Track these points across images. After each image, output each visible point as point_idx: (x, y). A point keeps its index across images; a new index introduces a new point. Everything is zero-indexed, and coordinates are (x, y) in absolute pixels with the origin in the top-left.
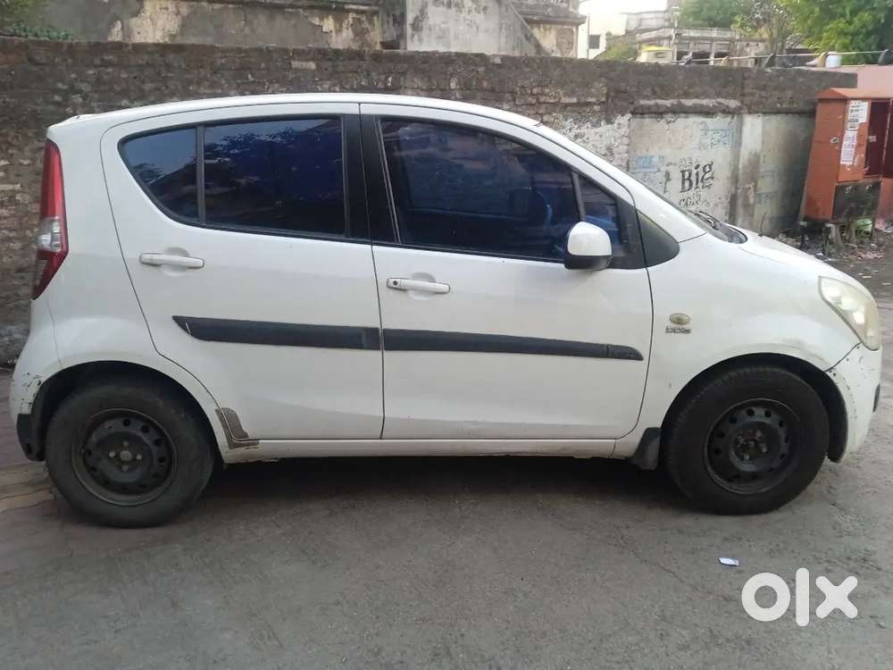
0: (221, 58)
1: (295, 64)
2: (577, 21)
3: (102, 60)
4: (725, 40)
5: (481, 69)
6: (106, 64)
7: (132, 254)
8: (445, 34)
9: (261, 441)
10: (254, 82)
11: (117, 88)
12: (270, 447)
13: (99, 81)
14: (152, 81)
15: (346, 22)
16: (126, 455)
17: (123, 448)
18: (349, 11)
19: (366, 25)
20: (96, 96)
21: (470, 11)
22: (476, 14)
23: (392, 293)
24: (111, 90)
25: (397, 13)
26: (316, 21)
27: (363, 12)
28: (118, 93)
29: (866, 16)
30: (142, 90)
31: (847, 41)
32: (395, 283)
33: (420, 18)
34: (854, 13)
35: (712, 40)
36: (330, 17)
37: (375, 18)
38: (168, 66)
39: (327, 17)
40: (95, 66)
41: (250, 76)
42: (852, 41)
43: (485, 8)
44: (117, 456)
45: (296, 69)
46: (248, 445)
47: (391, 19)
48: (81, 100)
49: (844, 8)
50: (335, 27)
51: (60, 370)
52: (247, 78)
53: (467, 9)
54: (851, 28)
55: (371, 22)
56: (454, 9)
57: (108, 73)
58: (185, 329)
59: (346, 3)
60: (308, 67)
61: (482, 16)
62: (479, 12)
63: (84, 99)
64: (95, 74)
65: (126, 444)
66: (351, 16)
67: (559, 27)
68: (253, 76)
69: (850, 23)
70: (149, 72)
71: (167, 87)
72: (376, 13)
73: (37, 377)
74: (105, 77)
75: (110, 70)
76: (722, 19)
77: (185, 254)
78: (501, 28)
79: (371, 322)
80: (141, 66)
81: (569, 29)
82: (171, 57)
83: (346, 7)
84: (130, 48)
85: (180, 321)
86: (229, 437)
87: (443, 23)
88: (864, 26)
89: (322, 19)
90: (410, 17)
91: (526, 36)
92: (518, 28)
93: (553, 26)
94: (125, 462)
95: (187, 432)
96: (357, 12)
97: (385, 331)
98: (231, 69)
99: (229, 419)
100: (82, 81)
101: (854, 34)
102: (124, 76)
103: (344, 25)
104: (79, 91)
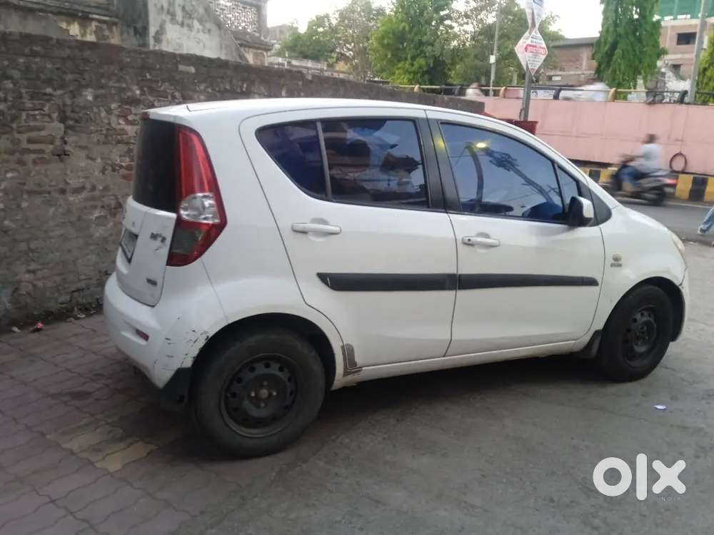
0: (127, 57)
1: (181, 67)
2: (267, 47)
3: (31, 50)
4: (318, 70)
5: (300, 83)
6: (34, 54)
7: (285, 224)
8: (180, 47)
9: (364, 368)
10: (150, 80)
11: (43, 77)
12: (369, 371)
13: (28, 68)
14: (72, 73)
15: (89, 28)
16: (264, 393)
17: (262, 386)
18: (93, 19)
19: (107, 33)
20: (25, 82)
21: (198, 31)
22: (202, 34)
23: (466, 247)
24: (38, 78)
25: (139, 25)
26: (64, 25)
27: (104, 22)
28: (43, 82)
29: (422, 61)
30: (64, 80)
31: (411, 77)
32: (469, 240)
33: (160, 32)
34: (413, 58)
35: (308, 68)
36: (76, 24)
37: (114, 28)
38: (86, 61)
39: (73, 23)
40: (27, 56)
41: (148, 75)
42: (414, 77)
43: (209, 31)
44: (257, 395)
45: (182, 72)
46: (356, 372)
47: (132, 31)
48: (11, 85)
49: (407, 54)
50: (80, 31)
51: (226, 324)
52: (146, 76)
53: (196, 29)
54: (413, 69)
55: (110, 30)
56: (186, 28)
57: (36, 63)
58: (327, 284)
59: (91, 13)
60: (190, 71)
61: (207, 36)
62: (204, 33)
63: (15, 84)
64: (24, 62)
65: (265, 383)
66: (94, 24)
67: (255, 51)
68: (150, 75)
69: (412, 65)
70: (69, 64)
71: (84, 79)
72: (115, 24)
73: (205, 332)
74: (34, 66)
75: (37, 60)
76: (312, 53)
77: (325, 222)
78: (221, 48)
79: (451, 270)
80: (63, 59)
81: (261, 53)
82: (87, 53)
83: (91, 16)
84: (55, 41)
85: (323, 277)
86: (345, 367)
87: (178, 38)
88: (420, 68)
89: (69, 24)
90: (152, 30)
91: (239, 55)
92: (234, 49)
93: (251, 50)
94: (261, 399)
95: (317, 367)
96: (99, 21)
97: (460, 275)
98: (134, 68)
99: (348, 352)
100: (13, 68)
101: (415, 73)
102: (49, 66)
103: (88, 31)
104: (10, 78)
